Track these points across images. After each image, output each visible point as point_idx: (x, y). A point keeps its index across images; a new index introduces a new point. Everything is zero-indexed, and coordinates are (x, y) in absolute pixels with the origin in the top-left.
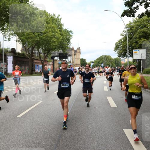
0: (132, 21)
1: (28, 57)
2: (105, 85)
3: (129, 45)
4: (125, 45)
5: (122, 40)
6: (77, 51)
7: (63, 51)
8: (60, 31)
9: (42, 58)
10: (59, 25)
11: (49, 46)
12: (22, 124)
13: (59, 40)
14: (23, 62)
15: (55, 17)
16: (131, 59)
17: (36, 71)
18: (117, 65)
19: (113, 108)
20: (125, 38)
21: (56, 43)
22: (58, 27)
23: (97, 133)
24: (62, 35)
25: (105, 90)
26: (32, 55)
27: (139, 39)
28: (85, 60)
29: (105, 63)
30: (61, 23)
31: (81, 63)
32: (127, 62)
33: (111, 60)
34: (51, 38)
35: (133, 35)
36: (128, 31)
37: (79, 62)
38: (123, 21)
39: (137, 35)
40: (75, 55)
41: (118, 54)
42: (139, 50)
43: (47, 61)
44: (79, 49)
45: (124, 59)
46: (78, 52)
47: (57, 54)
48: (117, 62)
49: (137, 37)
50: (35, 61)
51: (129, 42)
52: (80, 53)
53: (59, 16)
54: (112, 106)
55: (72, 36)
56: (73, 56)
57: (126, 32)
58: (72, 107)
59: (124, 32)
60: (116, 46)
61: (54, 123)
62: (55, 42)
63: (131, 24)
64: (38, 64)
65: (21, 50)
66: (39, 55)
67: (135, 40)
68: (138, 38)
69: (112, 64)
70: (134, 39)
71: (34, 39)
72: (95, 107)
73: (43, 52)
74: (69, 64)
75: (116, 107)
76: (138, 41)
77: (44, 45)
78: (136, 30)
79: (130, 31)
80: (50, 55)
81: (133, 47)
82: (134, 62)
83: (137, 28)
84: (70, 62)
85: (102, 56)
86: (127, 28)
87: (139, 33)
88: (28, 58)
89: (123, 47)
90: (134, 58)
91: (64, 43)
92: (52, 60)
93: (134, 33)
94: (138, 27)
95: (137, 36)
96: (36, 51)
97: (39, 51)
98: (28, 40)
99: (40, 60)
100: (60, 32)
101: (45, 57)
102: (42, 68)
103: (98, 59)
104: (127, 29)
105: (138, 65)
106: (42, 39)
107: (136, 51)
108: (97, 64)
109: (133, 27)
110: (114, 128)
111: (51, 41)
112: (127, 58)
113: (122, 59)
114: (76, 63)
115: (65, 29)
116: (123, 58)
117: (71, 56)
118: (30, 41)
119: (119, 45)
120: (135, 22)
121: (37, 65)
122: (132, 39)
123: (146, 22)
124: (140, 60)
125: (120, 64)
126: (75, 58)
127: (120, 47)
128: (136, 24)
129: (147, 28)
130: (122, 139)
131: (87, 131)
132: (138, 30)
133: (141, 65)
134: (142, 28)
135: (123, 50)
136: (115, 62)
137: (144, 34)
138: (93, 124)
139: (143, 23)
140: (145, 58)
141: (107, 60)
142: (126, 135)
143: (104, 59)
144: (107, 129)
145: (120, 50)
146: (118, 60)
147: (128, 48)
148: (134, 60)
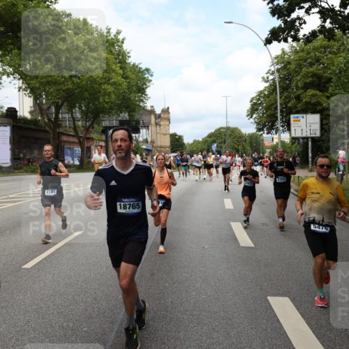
0: (288, 50)
1: (47, 129)
2: (226, 195)
3: (281, 104)
4: (273, 104)
5: (266, 93)
6: (162, 116)
7: (129, 115)
8: (121, 68)
9: (79, 132)
10: (119, 55)
11: (97, 103)
12: (34, 284)
13: (118, 89)
14: (36, 139)
15: (110, 36)
16: (286, 137)
17: (66, 162)
18: (254, 149)
19: (243, 247)
20: (272, 87)
21: (113, 96)
22: (116, 59)
23: (209, 306)
24: (126, 78)
25: (227, 207)
26: (57, 123)
27: (303, 91)
28: (181, 137)
29: (226, 144)
30: (125, 49)
31: (171, 144)
32: (277, 144)
33: (240, 137)
34: (101, 84)
36: (278, 70)
37: (166, 142)
39: (300, 81)
40: (157, 124)
41: (258, 124)
42: (305, 116)
43: (92, 139)
44: (166, 111)
45: (270, 135)
46: (165, 119)
47: (115, 123)
48: (254, 144)
49: (299, 85)
50: (64, 138)
51: (281, 98)
52: (169, 120)
53: (118, 33)
54: (242, 245)
55: (151, 81)
56: (153, 128)
57: (273, 73)
59: (269, 75)
60: (252, 105)
61: (110, 283)
62: (110, 93)
63: (286, 56)
64: (71, 146)
65: (31, 112)
66: (74, 124)
67: (295, 92)
68: (302, 88)
69: (244, 148)
71: (62, 86)
72: (204, 247)
73: (82, 117)
74: (144, 147)
75: (253, 246)
76: (301, 94)
77: (85, 100)
78: (297, 69)
79: (283, 72)
80: (99, 124)
81: (290, 108)
82: (292, 144)
83: (300, 66)
84: (146, 141)
85: (219, 129)
86: (277, 63)
87: (305, 78)
88: (47, 132)
89: (267, 109)
90: (293, 135)
91: (132, 96)
92: (104, 137)
93: (293, 77)
94: (302, 62)
96: (67, 116)
97: (72, 115)
98: (47, 89)
99: (76, 136)
100: (121, 72)
101: (87, 129)
102: (80, 155)
103: (210, 136)
104: (276, 67)
105: (302, 151)
106: (79, 87)
107: (298, 117)
109: (289, 63)
110: (247, 294)
111: (100, 92)
112: (276, 133)
113: (265, 135)
114: (159, 144)
115: (134, 65)
116: (267, 134)
117: (148, 127)
118: (52, 90)
119: (259, 104)
120: (296, 52)
121: (70, 148)
122: (287, 89)
123: (320, 52)
124: (307, 138)
125: (261, 148)
126: (158, 131)
127: (261, 107)
128: (298, 55)
129: (322, 65)
130: (263, 319)
131: (184, 300)
132: (301, 69)
133: (310, 151)
134: (311, 65)
135: (268, 116)
136: (251, 143)
137: (315, 79)
138: (198, 285)
139: (312, 54)
140: (318, 134)
141: (232, 137)
142: (273, 310)
143: (225, 135)
144: (231, 297)
145: (261, 115)
146: (256, 139)
147: (279, 111)
148: (294, 140)
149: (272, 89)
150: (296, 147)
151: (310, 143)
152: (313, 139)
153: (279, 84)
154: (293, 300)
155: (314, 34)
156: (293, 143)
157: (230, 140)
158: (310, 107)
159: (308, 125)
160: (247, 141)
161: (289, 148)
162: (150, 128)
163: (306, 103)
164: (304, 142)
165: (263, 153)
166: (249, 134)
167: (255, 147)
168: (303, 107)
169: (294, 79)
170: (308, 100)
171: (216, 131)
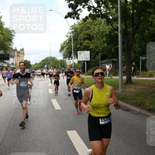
0: (76, 23)
2: (50, 87)
3: (74, 47)
4: (70, 47)
5: (67, 42)
6: (20, 52)
7: (4, 52)
8: (0, 30)
16: (76, 61)
18: (62, 66)
19: (57, 110)
20: (70, 39)
23: (40, 138)
24: (3, 34)
25: (50, 92)
28: (29, 62)
29: (50, 65)
30: (2, 21)
32: (72, 64)
33: (56, 61)
35: (78, 37)
36: (72, 32)
40: (18, 56)
41: (64, 55)
42: (83, 51)
44: (22, 50)
45: (69, 60)
46: (22, 53)
48: (63, 64)
49: (81, 38)
51: (73, 44)
52: (24, 54)
54: (56, 109)
55: (15, 36)
57: (70, 33)
58: (14, 112)
59: (68, 34)
60: (61, 47)
63: (76, 26)
67: (79, 42)
68: (83, 40)
69: (58, 66)
70: (78, 40)
72: (39, 111)
74: (12, 66)
75: (61, 109)
76: (82, 42)
78: (80, 31)
79: (75, 33)
81: (78, 48)
82: (79, 64)
83: (82, 30)
84: (13, 64)
85: (47, 58)
86: (72, 29)
87: (83, 35)
89: (68, 49)
90: (79, 60)
91: (6, 43)
103: (43, 61)
104: (72, 31)
105: (83, 67)
107: (80, 52)
108: (42, 66)
109: (77, 29)
110: (58, 131)
112: (72, 59)
113: (67, 60)
115: (6, 28)
116: (68, 59)
117: (14, 57)
119: (65, 46)
120: (80, 24)
122: (76, 40)
123: (90, 25)
124: (85, 61)
125: (65, 66)
126: (19, 59)
127: (65, 48)
128: (81, 26)
129: (90, 30)
130: (65, 141)
131: (29, 136)
133: (86, 66)
134: (86, 30)
135: (68, 52)
136: (61, 64)
137: (88, 36)
138: (36, 129)
139: (87, 25)
140: (89, 59)
141: (53, 61)
142: (69, 137)
143: (49, 60)
144: (51, 133)
145: (65, 51)
146: (63, 62)
147: (73, 50)
148: (79, 62)
149: (70, 40)
150: (80, 65)
151: (86, 63)
152: (87, 62)
153: (73, 38)
154: (78, 132)
155: (87, 18)
157: (52, 63)
158: (86, 48)
159: (85, 56)
160: (59, 63)
161: (77, 66)
162: (15, 57)
163: (85, 46)
164: (83, 63)
165: (66, 68)
166: (60, 60)
168: (83, 48)
169: (79, 36)
170: (86, 45)
171: (45, 59)
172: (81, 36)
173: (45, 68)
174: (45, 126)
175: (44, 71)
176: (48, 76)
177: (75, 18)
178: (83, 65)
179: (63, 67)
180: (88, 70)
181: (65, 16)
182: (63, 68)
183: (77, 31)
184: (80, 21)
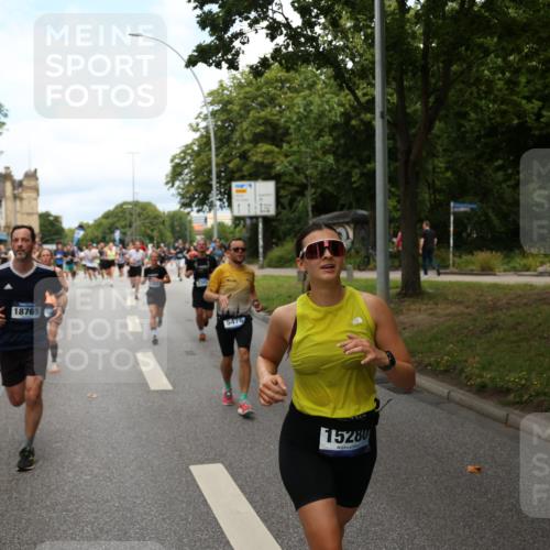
0: (228, 83)
3: (217, 165)
4: (206, 166)
5: (196, 148)
6: (25, 183)
16: (225, 216)
18: (177, 235)
19: (158, 391)
20: (205, 140)
27: (251, 145)
28: (57, 219)
29: (133, 228)
31: (42, 230)
32: (213, 226)
33: (155, 218)
35: (233, 130)
36: (214, 114)
38: (196, 78)
39: (246, 130)
40: (15, 197)
41: (183, 196)
42: (252, 183)
44: (32, 175)
45: (201, 214)
46: (30, 188)
48: (178, 227)
51: (217, 156)
52: (36, 190)
54: (153, 386)
55: (4, 124)
56: (8, 204)
57: (205, 118)
59: (199, 120)
60: (174, 167)
63: (226, 92)
67: (238, 148)
68: (251, 142)
69: (162, 235)
70: (235, 143)
76: (249, 151)
78: (242, 112)
79: (223, 117)
81: (233, 172)
82: (235, 228)
83: (246, 108)
85: (121, 205)
86: (212, 103)
87: (253, 126)
89: (197, 172)
90: (236, 213)
93: (236, 124)
94: (249, 102)
95: (247, 136)
103: (107, 216)
104: (211, 108)
105: (250, 238)
107: (242, 186)
108: (104, 233)
109: (229, 102)
110: (158, 466)
112: (210, 210)
113: (194, 214)
116: (199, 211)
119: (186, 165)
120: (240, 86)
122: (227, 143)
123: (275, 88)
124: (256, 218)
125: (188, 234)
126: (18, 209)
127: (186, 171)
128: (243, 91)
129: (278, 108)
130: (182, 502)
131: (53, 487)
132: (248, 112)
133: (260, 236)
134: (263, 106)
135: (199, 184)
136: (172, 227)
137: (269, 129)
138: (78, 460)
139: (264, 90)
140: (272, 211)
141: (143, 217)
142: (198, 487)
143: (131, 214)
144: (132, 474)
145: (187, 183)
146: (181, 218)
147: (214, 176)
148: (237, 220)
149: (205, 143)
150: (240, 231)
151: (261, 225)
152: (266, 219)
153: (215, 134)
154: (229, 468)
155: (264, 63)
156: (236, 226)
157: (138, 223)
158: (262, 170)
159: (258, 197)
160: (167, 224)
161: (232, 233)
162: (3, 203)
163: (257, 164)
164: (251, 224)
165: (191, 242)
166: (169, 213)
167: (179, 232)
168: (251, 171)
169: (238, 128)
170: (260, 160)
171: (116, 208)
172: (245, 128)
173: (114, 241)
174: (113, 448)
175: (112, 253)
176: (126, 269)
177: (224, 65)
178: (251, 230)
179: (180, 238)
180: (267, 248)
181: (186, 58)
182: (180, 241)
183: (229, 112)
184: (242, 74)
